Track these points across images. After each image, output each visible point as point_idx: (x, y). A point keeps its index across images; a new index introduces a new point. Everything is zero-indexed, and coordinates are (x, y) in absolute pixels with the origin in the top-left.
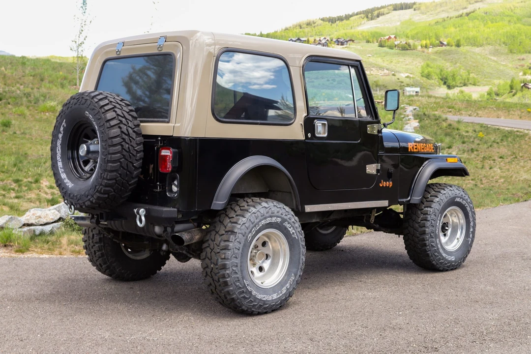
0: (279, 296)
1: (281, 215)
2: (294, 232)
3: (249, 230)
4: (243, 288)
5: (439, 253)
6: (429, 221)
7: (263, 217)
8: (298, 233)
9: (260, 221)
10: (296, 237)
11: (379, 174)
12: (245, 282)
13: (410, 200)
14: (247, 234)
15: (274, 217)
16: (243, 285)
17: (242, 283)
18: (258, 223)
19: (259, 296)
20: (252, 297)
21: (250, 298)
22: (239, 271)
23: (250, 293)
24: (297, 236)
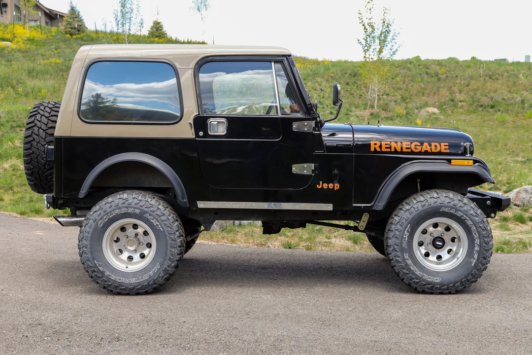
0: (138, 281)
1: (140, 207)
2: (158, 224)
3: (100, 217)
4: (94, 267)
5: (409, 270)
6: (392, 231)
7: (117, 207)
8: (163, 225)
9: (113, 210)
10: (161, 229)
11: (313, 175)
12: (96, 262)
13: (373, 206)
14: (97, 221)
15: (131, 208)
16: (94, 265)
17: (93, 263)
18: (110, 212)
19: (113, 277)
20: (105, 277)
21: (102, 277)
22: (89, 252)
23: (103, 273)
24: (163, 228)
